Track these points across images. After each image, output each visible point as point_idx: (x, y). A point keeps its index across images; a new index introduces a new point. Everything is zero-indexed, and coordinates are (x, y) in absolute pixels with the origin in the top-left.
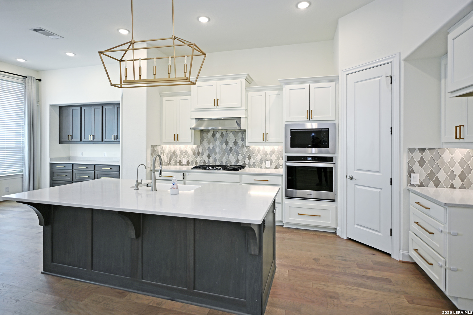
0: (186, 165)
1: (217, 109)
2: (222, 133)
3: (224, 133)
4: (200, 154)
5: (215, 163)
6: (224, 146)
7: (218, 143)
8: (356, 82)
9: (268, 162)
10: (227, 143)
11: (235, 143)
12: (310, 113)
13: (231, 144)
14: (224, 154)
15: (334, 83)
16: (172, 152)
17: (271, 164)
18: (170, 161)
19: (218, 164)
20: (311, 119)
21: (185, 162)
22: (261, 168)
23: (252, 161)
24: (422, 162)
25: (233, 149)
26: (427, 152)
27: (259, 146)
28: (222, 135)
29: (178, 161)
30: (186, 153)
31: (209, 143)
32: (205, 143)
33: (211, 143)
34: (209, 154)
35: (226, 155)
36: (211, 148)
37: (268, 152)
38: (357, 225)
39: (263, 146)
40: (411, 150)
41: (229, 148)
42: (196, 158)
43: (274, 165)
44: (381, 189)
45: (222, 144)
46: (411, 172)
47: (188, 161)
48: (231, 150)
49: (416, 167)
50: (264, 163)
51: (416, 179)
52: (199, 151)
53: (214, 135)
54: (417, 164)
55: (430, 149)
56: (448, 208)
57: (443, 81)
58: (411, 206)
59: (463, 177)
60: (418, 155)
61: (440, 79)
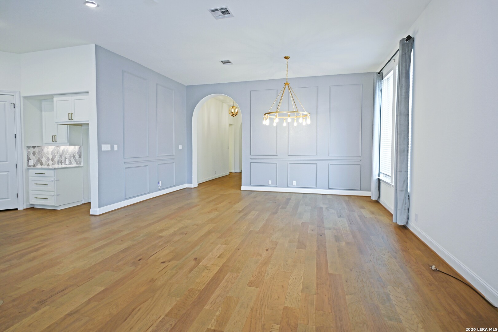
24: (34, 154)
26: (36, 148)
40: (28, 147)
44: (9, 172)
46: (29, 159)
49: (31, 156)
51: (31, 163)
54: (32, 155)
55: (38, 147)
56: (55, 170)
57: (43, 113)
58: (30, 177)
59: (52, 160)
60: (32, 150)
61: (41, 111)
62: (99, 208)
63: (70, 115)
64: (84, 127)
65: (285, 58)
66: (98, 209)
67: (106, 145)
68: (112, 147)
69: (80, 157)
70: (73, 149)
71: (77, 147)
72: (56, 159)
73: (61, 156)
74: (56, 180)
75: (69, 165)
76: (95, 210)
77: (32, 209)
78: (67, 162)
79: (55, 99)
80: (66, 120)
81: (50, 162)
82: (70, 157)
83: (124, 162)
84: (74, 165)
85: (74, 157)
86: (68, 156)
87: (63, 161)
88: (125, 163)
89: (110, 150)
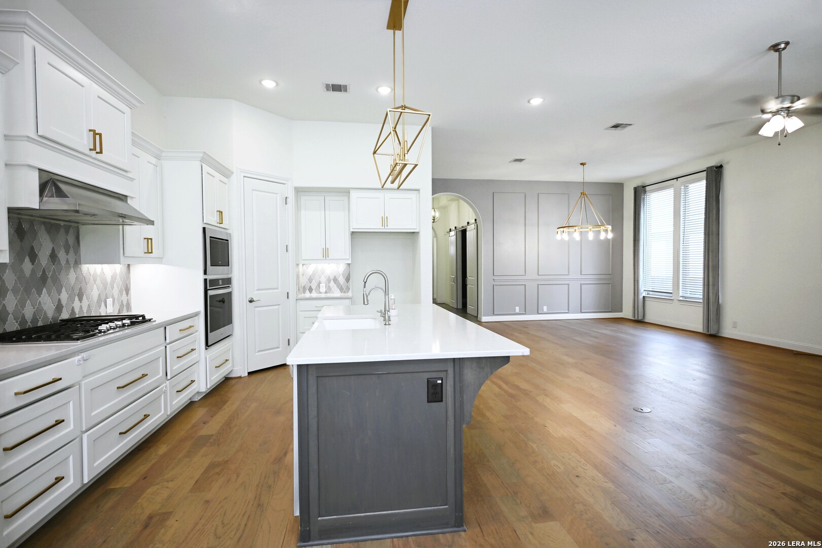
1: (93, 161)
9: (110, 302)
11: (53, 256)
13: (43, 260)
15: (227, 180)
17: (113, 306)
20: (220, 225)
44: (279, 305)
58: (300, 313)
65: (581, 164)
69: (348, 280)
70: (333, 268)
71: (342, 266)
73: (310, 280)
75: (326, 293)
79: (355, 194)
82: (329, 280)
84: (337, 294)
85: (336, 280)
86: (323, 279)
87: (314, 288)
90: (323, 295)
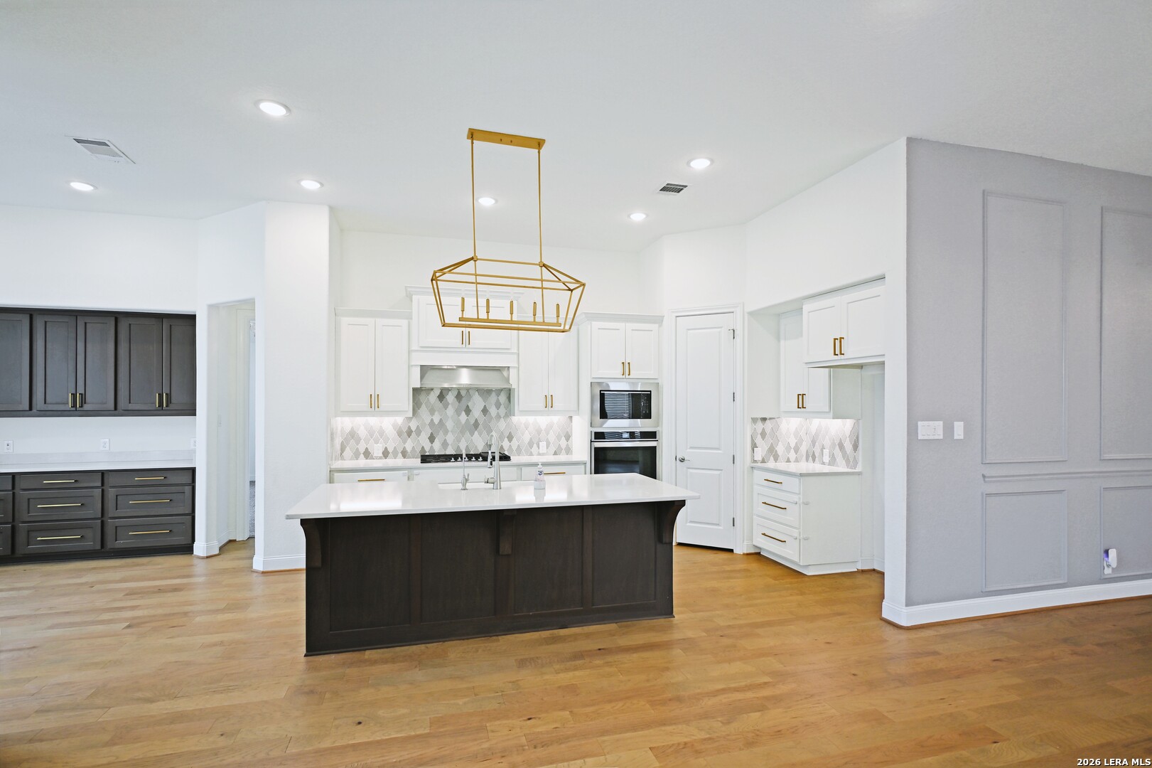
0: (380, 458)
1: (466, 350)
2: (459, 393)
3: (463, 393)
4: (413, 434)
5: (445, 450)
6: (463, 417)
7: (450, 411)
8: (689, 330)
9: (543, 444)
10: (468, 411)
11: (485, 411)
12: (626, 367)
13: (476, 413)
14: (462, 432)
15: (657, 325)
16: (347, 431)
17: (547, 448)
18: (342, 450)
19: (450, 451)
20: (627, 376)
21: (377, 450)
22: (531, 454)
23: (515, 443)
24: (763, 434)
25: (481, 422)
26: (768, 421)
27: (527, 417)
28: (459, 397)
29: (362, 450)
30: (382, 433)
31: (432, 412)
32: (423, 411)
33: (436, 413)
34: (432, 434)
35: (468, 434)
36: (436, 421)
37: (543, 427)
38: (691, 522)
39: (534, 417)
40: (754, 420)
41: (472, 422)
42: (405, 443)
43: (553, 449)
44: (721, 470)
45: (459, 415)
46: (754, 446)
47: (386, 448)
48: (476, 425)
49: (759, 440)
50: (535, 445)
51: (759, 454)
52: (409, 428)
53: (441, 397)
54: (759, 436)
55: (770, 419)
56: (802, 478)
57: (782, 342)
58: (755, 487)
59: (797, 450)
60: (760, 425)
61: (778, 339)
62: (907, 605)
63: (837, 342)
64: (867, 373)
66: (905, 610)
67: (931, 422)
68: (949, 430)
69: (855, 447)
70: (841, 428)
71: (849, 423)
72: (803, 449)
73: (814, 443)
74: (803, 503)
75: (829, 464)
76: (896, 608)
77: (757, 555)
78: (826, 459)
79: (807, 307)
80: (827, 355)
81: (792, 455)
82: (833, 445)
83: (984, 476)
84: (842, 468)
85: (841, 446)
86: (827, 443)
87: (817, 455)
88: (987, 479)
89: (941, 437)
90: (827, 469)
